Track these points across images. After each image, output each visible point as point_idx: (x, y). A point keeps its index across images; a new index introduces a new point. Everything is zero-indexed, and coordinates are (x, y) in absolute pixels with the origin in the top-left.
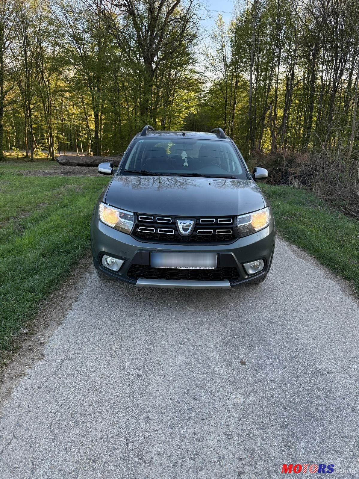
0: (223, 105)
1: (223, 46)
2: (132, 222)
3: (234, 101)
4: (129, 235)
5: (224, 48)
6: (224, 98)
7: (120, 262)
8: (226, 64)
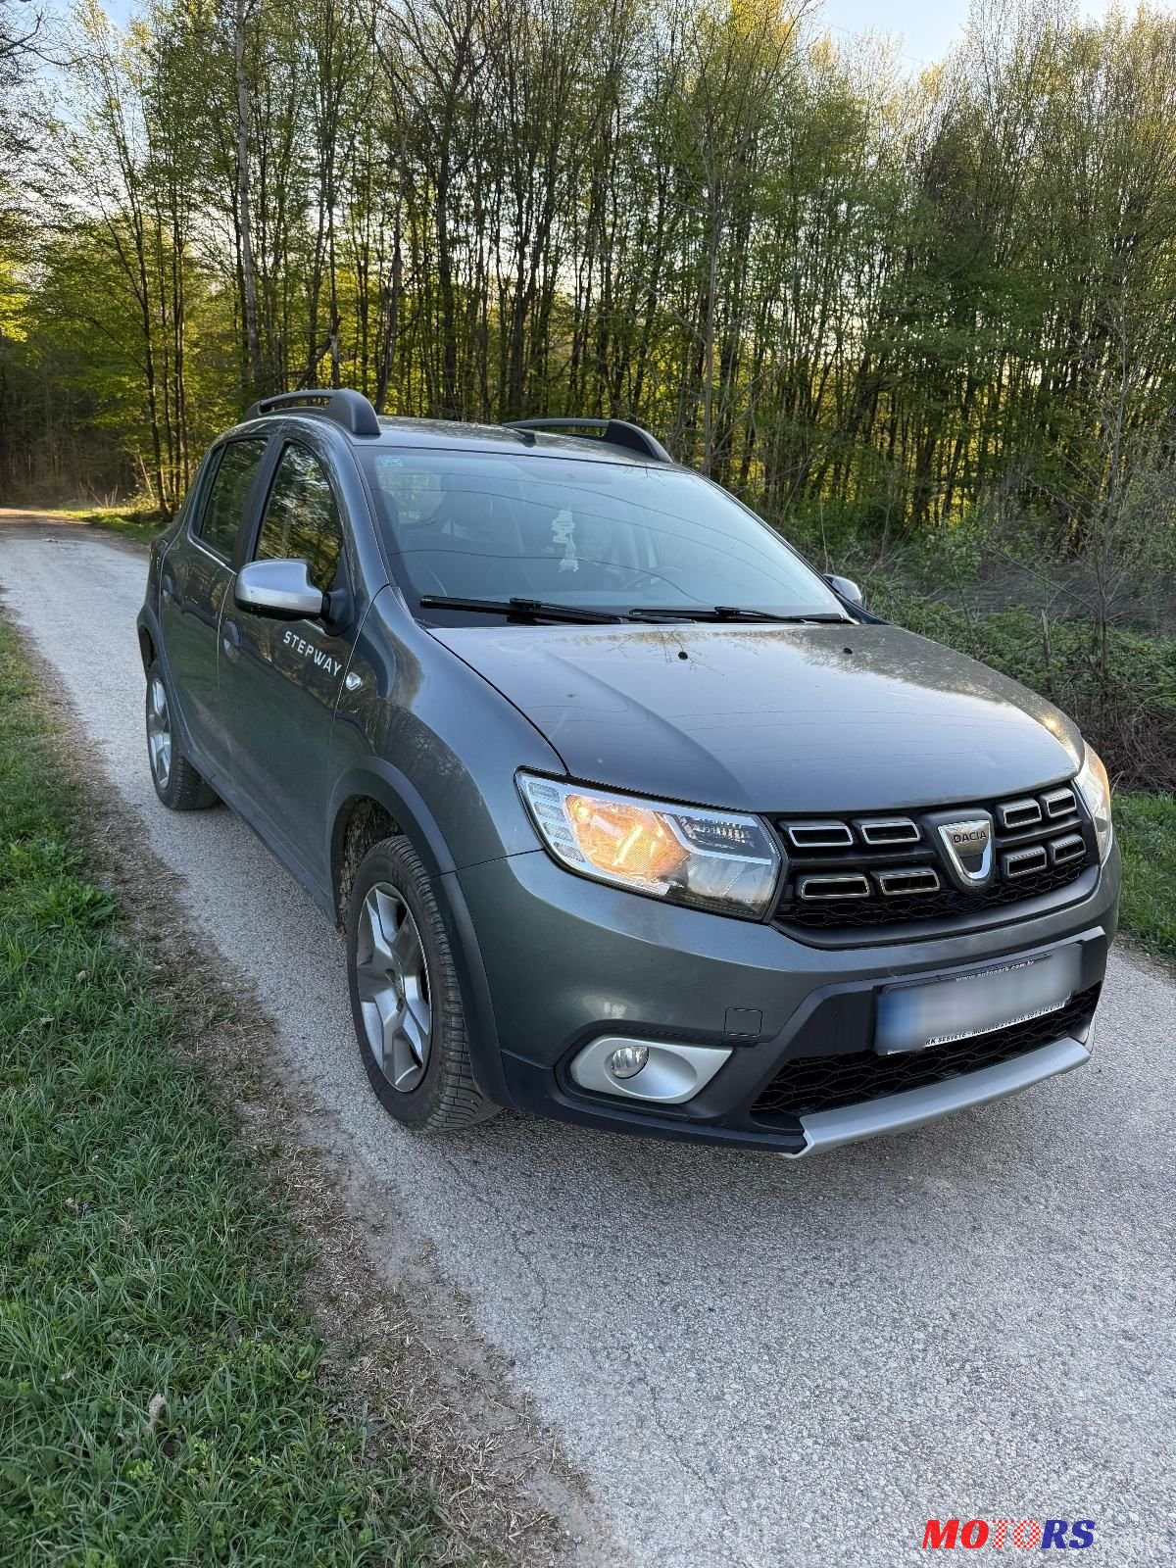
0: (134, 317)
1: (111, 106)
2: (769, 862)
3: (175, 304)
4: (760, 922)
5: (115, 112)
6: (138, 295)
7: (709, 1059)
8: (131, 170)
